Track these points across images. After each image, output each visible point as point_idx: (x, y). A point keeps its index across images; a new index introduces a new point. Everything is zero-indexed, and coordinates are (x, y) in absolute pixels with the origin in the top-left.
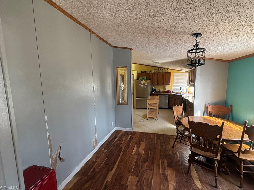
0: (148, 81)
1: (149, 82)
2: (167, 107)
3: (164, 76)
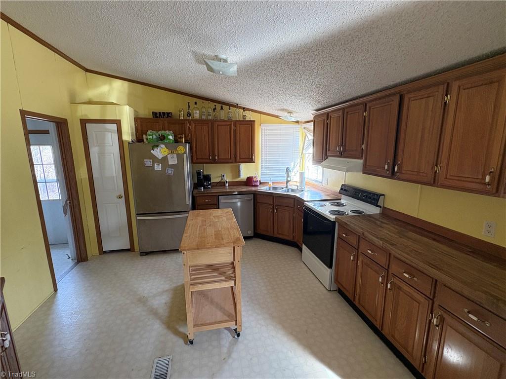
0: (181, 149)
1: (185, 153)
2: (250, 233)
3: (235, 131)
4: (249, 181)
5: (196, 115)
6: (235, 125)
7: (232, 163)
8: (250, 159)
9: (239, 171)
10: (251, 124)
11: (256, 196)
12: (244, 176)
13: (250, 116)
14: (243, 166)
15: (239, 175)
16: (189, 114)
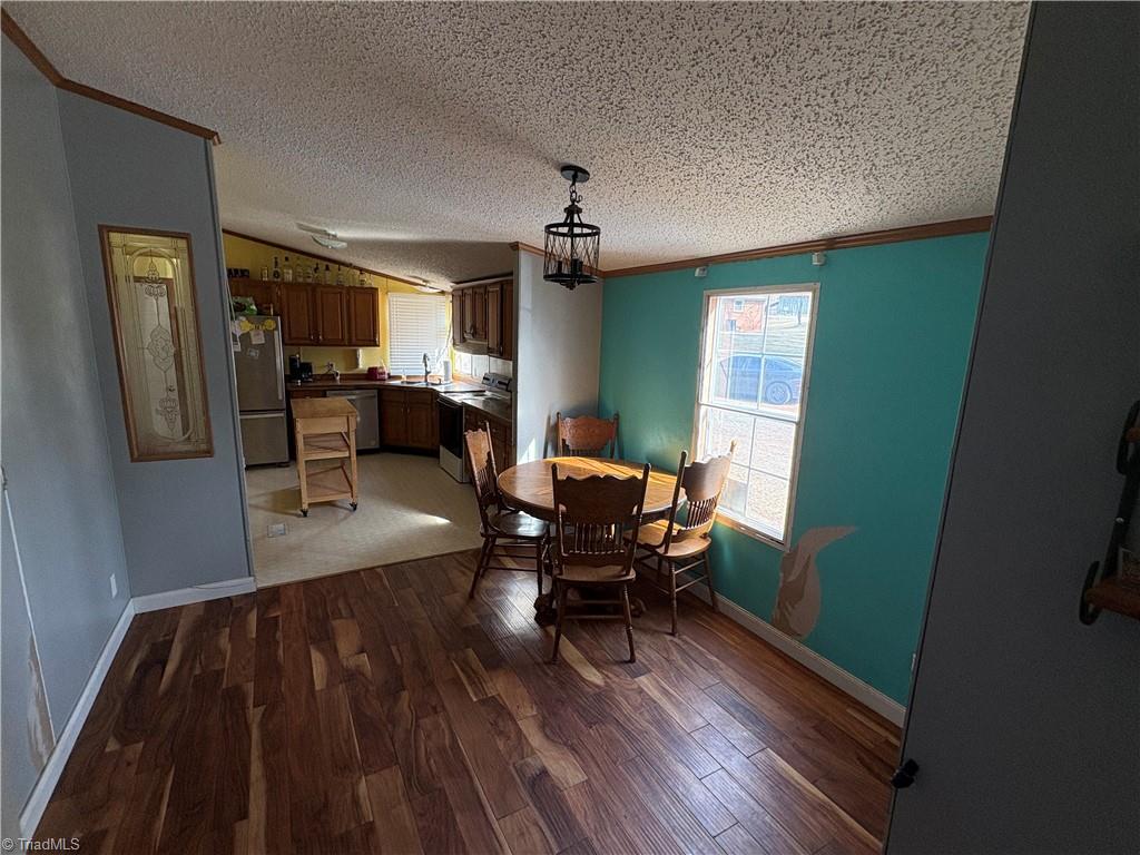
0: (270, 324)
1: (277, 328)
2: (374, 444)
3: (349, 301)
4: (373, 373)
5: (289, 276)
6: (348, 293)
7: (345, 345)
8: (372, 341)
9: (357, 359)
10: (372, 292)
11: (382, 391)
12: (363, 366)
13: (371, 281)
14: (361, 352)
15: (357, 365)
16: (276, 274)
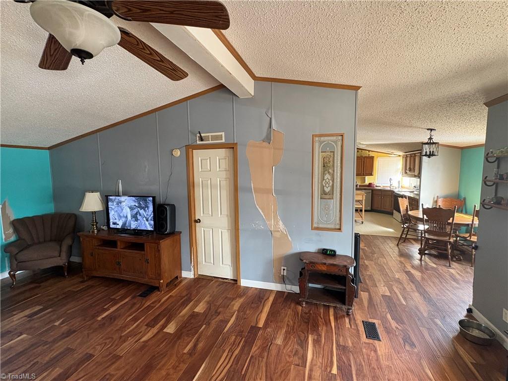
2: (369, 208)
3: (364, 162)
4: (370, 185)
6: (364, 158)
7: (362, 176)
8: (371, 174)
9: (365, 180)
10: (372, 158)
11: (372, 190)
12: (367, 183)
14: (367, 177)
15: (365, 182)
